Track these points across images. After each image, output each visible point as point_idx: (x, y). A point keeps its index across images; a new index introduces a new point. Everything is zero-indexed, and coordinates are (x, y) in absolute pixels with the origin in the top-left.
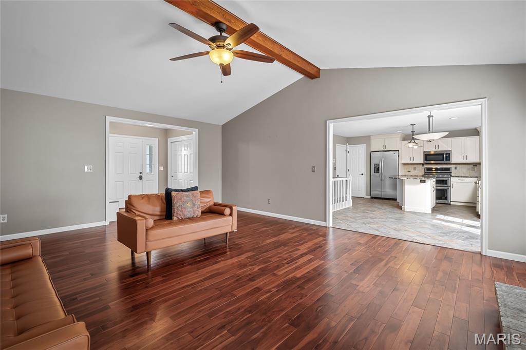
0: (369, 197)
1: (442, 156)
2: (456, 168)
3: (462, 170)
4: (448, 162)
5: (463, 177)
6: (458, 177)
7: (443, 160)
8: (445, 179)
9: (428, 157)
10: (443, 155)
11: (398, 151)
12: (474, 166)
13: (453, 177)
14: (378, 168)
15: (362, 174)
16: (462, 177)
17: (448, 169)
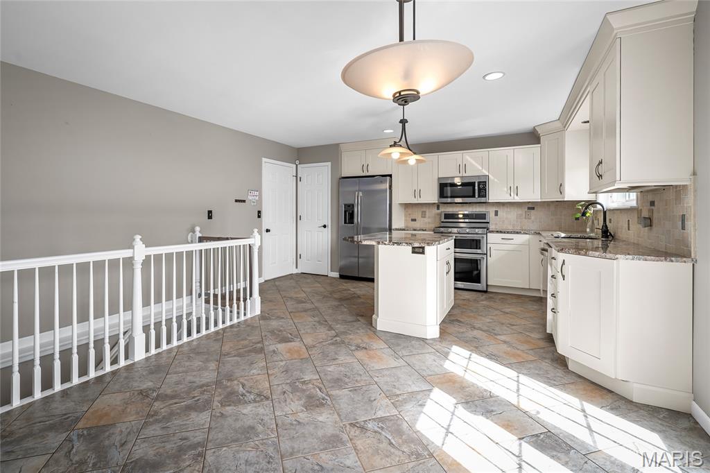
0: (336, 275)
1: (471, 188)
2: (496, 213)
3: (508, 217)
4: (483, 200)
5: (511, 233)
6: (501, 232)
7: (474, 196)
8: (476, 237)
9: (445, 188)
10: (472, 184)
11: (390, 176)
12: (529, 208)
13: (492, 232)
14: (353, 212)
15: (325, 226)
16: (508, 233)
17: (483, 216)
